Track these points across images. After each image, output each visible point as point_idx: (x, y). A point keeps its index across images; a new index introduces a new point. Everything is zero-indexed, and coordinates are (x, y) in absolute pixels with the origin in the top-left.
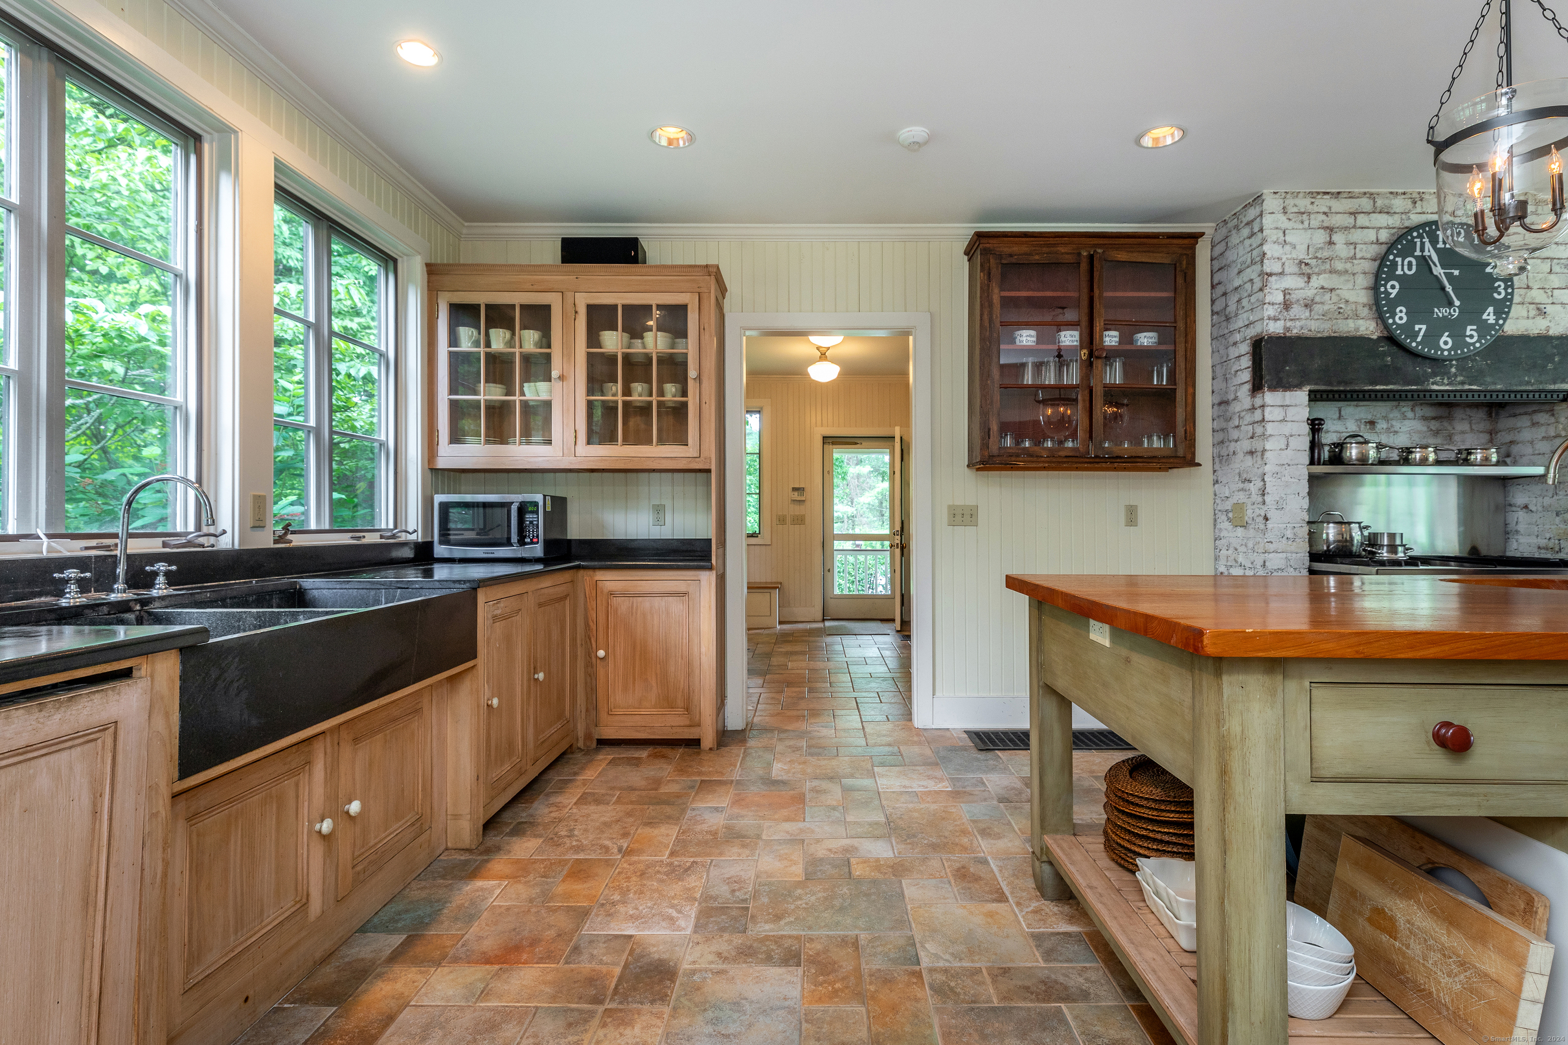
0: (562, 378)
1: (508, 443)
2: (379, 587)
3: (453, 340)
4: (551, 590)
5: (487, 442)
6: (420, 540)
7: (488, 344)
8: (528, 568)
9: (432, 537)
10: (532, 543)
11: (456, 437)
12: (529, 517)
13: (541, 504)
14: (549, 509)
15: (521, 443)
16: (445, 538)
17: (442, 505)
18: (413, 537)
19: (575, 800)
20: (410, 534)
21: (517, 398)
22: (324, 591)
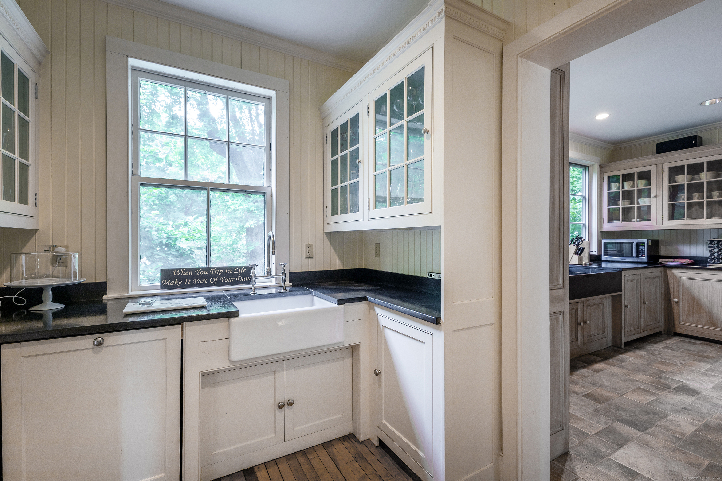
0: (656, 196)
1: (631, 221)
2: (589, 268)
3: (609, 188)
4: (651, 274)
5: (623, 221)
6: (597, 254)
7: (623, 188)
8: (640, 266)
9: (601, 253)
10: (642, 256)
11: (610, 220)
12: (641, 248)
13: (646, 243)
14: (650, 244)
15: (637, 221)
16: (606, 254)
17: (605, 243)
18: (595, 253)
19: (662, 347)
20: (594, 252)
21: (636, 205)
22: (573, 268)
